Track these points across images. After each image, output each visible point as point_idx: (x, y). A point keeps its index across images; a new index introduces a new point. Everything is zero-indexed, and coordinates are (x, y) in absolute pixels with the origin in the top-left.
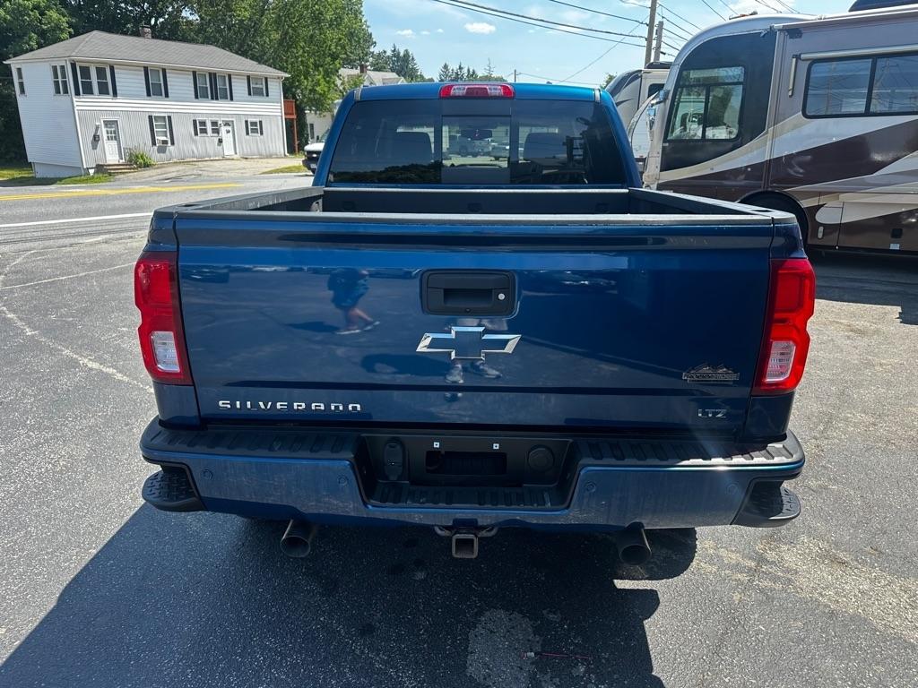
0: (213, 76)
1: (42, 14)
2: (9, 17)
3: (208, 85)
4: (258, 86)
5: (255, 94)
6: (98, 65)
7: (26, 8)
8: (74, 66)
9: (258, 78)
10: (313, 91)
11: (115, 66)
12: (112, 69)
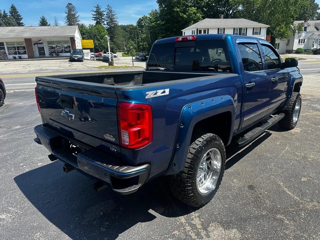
0: (240, 29)
1: (196, 15)
2: (186, 17)
3: (238, 32)
4: (257, 31)
5: (255, 34)
6: (204, 29)
7: (191, 14)
8: (197, 30)
9: (257, 28)
10: (280, 31)
11: (209, 29)
12: (208, 30)
